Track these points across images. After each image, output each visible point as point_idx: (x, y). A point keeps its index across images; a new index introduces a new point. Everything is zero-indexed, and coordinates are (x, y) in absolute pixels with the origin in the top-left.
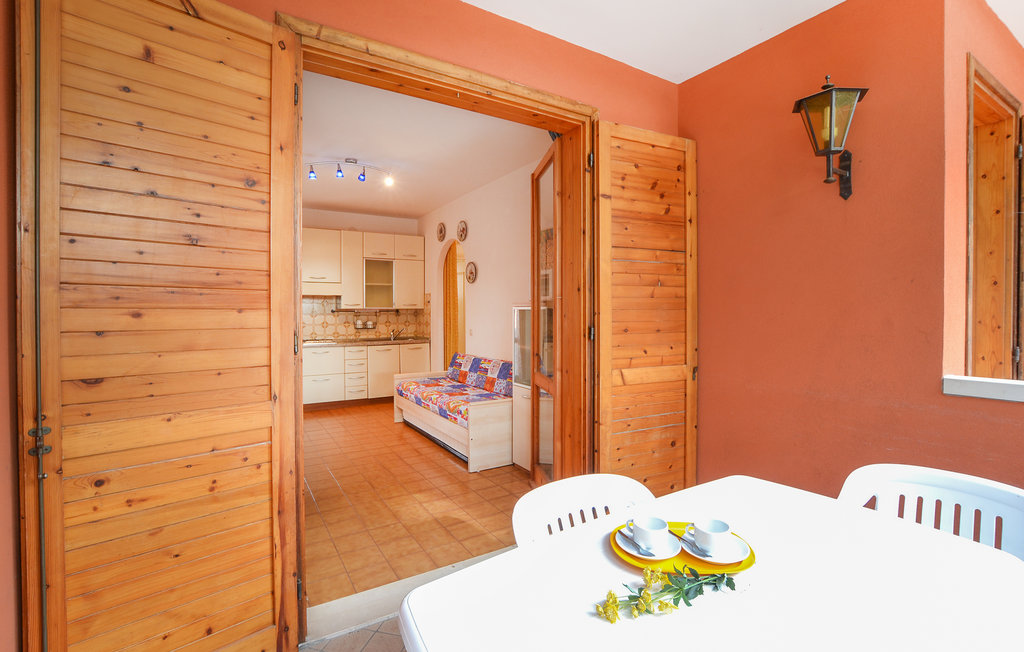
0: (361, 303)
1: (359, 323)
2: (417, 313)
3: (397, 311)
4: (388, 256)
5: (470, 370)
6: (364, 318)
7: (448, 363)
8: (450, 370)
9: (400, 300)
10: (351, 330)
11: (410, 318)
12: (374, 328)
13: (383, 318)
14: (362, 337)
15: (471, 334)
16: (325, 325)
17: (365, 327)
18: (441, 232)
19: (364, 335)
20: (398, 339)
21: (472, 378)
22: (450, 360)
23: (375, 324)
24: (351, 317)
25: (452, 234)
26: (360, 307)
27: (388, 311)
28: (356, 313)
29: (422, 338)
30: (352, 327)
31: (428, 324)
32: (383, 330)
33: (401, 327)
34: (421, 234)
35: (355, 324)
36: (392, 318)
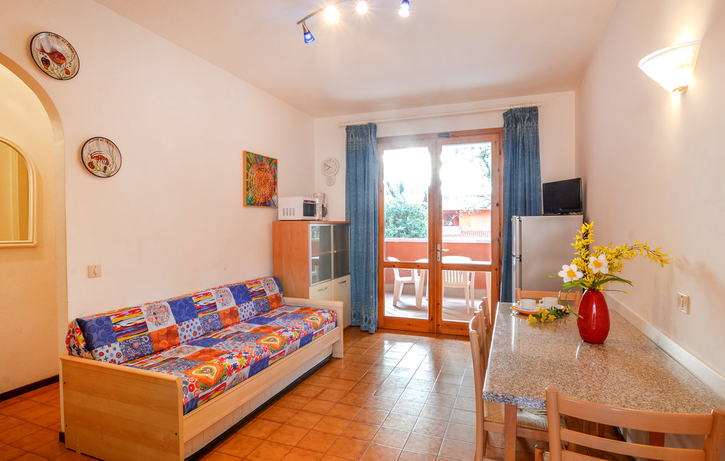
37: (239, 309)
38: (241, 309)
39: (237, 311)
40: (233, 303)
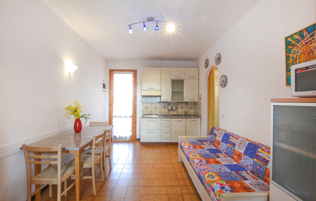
0: (169, 99)
1: (170, 107)
2: (195, 104)
3: (186, 102)
4: (182, 78)
5: (222, 141)
6: (172, 105)
7: (209, 133)
8: (210, 136)
9: (187, 97)
10: (166, 110)
11: (193, 106)
12: (176, 110)
13: (180, 106)
14: (171, 114)
15: (223, 117)
16: (156, 108)
17: (172, 109)
18: (206, 63)
19: (172, 113)
20: (186, 115)
21: (223, 146)
22: (210, 131)
23: (176, 108)
24: (166, 105)
25: (212, 63)
26: (170, 101)
27: (182, 102)
28: (169, 103)
29: (197, 116)
30: (167, 109)
31: (200, 109)
32: (180, 111)
33: (188, 110)
34: (197, 67)
35: (168, 108)
36: (184, 105)
37: (244, 157)
38: (244, 158)
39: (241, 157)
40: (242, 151)
